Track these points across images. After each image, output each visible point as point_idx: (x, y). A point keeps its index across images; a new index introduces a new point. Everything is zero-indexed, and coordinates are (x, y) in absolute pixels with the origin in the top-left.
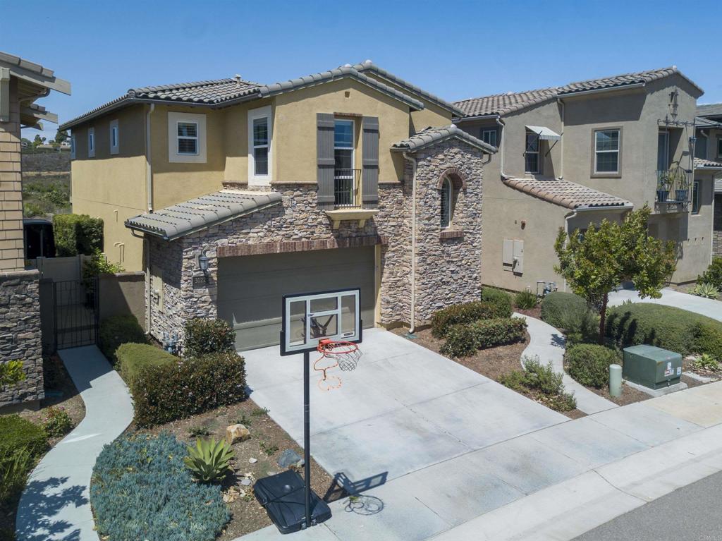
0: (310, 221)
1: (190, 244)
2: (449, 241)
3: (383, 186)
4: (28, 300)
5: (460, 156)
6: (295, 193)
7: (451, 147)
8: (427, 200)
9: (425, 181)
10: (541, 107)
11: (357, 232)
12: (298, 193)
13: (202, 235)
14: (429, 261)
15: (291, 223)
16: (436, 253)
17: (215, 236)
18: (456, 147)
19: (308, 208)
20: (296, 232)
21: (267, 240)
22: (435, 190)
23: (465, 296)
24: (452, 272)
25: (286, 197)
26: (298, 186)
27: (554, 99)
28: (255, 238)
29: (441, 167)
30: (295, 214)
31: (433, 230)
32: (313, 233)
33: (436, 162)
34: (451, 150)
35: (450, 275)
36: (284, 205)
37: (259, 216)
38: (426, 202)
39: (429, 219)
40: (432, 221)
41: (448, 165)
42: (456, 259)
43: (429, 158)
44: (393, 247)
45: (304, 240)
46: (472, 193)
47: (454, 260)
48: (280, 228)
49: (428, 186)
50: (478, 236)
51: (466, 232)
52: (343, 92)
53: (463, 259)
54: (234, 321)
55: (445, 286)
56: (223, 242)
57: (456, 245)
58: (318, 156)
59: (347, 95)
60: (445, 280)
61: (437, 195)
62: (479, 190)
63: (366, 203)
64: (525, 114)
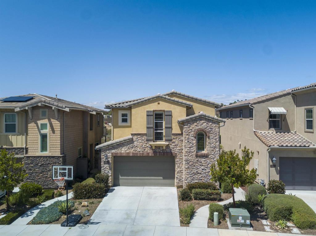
0: (144, 146)
1: (103, 151)
2: (201, 157)
3: (173, 134)
4: (60, 162)
5: (206, 124)
6: (138, 137)
7: (201, 120)
8: (189, 141)
9: (187, 133)
10: (280, 98)
11: (162, 151)
12: (139, 136)
13: (107, 149)
14: (190, 164)
15: (136, 146)
16: (194, 161)
17: (111, 149)
18: (203, 120)
19: (143, 142)
20: (138, 149)
21: (128, 151)
22: (193, 137)
23: (210, 179)
24: (203, 169)
25: (135, 138)
26: (139, 134)
27: (288, 94)
28: (123, 151)
29: (196, 128)
30: (138, 143)
31: (193, 152)
32: (144, 150)
33: (193, 126)
34: (200, 122)
35: (201, 170)
36: (134, 140)
37: (125, 144)
38: (188, 141)
39: (190, 148)
40: (192, 149)
41: (199, 127)
42: (204, 164)
43: (189, 125)
44: (179, 157)
45: (141, 152)
46: (213, 138)
47: (203, 165)
48: (132, 148)
49: (189, 135)
50: (217, 156)
51: (210, 154)
52: (157, 103)
53: (208, 165)
54: (120, 176)
55: (199, 175)
56: (113, 151)
57: (205, 159)
58: (147, 124)
59: (159, 104)
60: (199, 172)
61: (194, 139)
62: (216, 137)
63: (166, 140)
64: (268, 102)
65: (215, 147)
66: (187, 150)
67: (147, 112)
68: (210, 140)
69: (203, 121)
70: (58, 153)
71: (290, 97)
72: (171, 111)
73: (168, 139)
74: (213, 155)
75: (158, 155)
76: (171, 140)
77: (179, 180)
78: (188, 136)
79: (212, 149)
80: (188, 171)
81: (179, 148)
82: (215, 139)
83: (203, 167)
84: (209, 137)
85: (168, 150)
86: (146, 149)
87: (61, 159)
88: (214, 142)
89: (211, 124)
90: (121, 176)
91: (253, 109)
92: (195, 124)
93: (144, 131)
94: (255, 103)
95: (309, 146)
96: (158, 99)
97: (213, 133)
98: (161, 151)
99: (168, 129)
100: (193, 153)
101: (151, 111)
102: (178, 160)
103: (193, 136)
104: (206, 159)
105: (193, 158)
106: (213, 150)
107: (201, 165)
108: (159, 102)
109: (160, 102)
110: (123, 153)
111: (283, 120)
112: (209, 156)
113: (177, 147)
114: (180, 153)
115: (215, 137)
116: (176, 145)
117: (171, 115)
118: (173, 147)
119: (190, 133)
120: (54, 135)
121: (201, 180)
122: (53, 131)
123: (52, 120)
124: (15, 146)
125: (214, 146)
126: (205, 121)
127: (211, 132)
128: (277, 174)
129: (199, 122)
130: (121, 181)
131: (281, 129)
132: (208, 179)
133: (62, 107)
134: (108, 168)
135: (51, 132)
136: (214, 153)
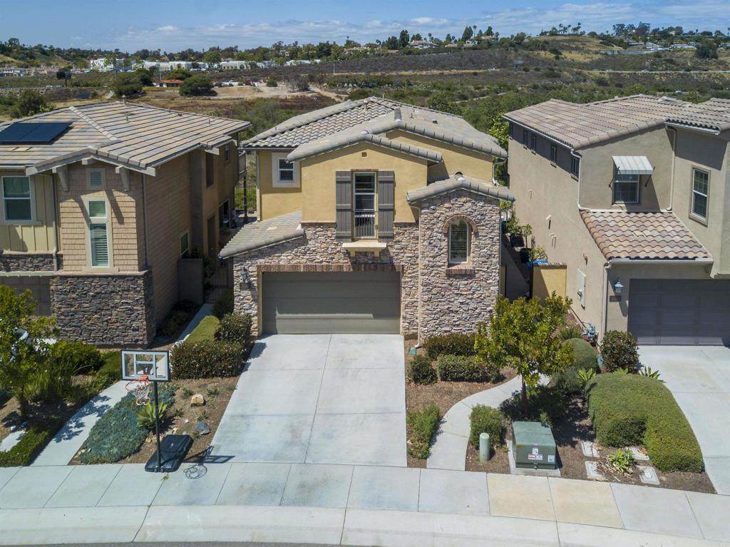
0: (330, 249)
1: (238, 262)
2: (457, 277)
3: (398, 225)
4: (138, 289)
5: (470, 204)
6: (317, 230)
7: (460, 196)
9: (429, 226)
10: (639, 135)
11: (373, 260)
12: (319, 229)
13: (247, 256)
15: (314, 251)
17: (257, 257)
19: (328, 240)
20: (318, 257)
21: (294, 262)
22: (441, 233)
24: (462, 303)
25: (310, 232)
26: (320, 225)
27: (660, 126)
28: (284, 260)
29: (447, 214)
30: (317, 245)
32: (332, 259)
33: (442, 209)
35: (459, 305)
36: (308, 238)
37: (288, 245)
39: (434, 257)
40: (437, 259)
43: (432, 207)
46: (486, 236)
47: (463, 293)
48: (305, 254)
49: (433, 229)
50: (494, 274)
51: (478, 270)
52: (360, 153)
53: (474, 293)
54: (277, 312)
55: (453, 314)
56: (261, 261)
57: (466, 280)
58: (337, 203)
59: (364, 155)
60: (454, 309)
61: (443, 237)
62: (494, 234)
63: (381, 238)
64: (613, 144)
65: (490, 255)
66: (427, 263)
67: (338, 173)
68: (480, 239)
69: (464, 199)
70: (132, 268)
71: (663, 132)
72: (393, 173)
73: (386, 235)
74: (484, 272)
75: (363, 270)
76: (392, 237)
77: (409, 323)
78: (429, 232)
79: (484, 259)
80: (429, 307)
81: (411, 255)
82: (490, 238)
83: (462, 297)
84: (477, 234)
85: (385, 259)
86: (336, 256)
87: (140, 282)
88: (489, 244)
89: (481, 204)
90: (280, 313)
91: (579, 159)
92: (447, 205)
93: (331, 217)
94: (583, 147)
95: (694, 258)
96: (362, 144)
97: (487, 224)
98: (370, 262)
99: (385, 213)
100: (439, 269)
101: (345, 173)
102: (407, 280)
103: (440, 231)
104: (470, 281)
105: (440, 280)
106: (486, 262)
107: (457, 294)
108: (364, 151)
109: (368, 151)
110: (284, 266)
111: (644, 184)
112: (477, 276)
113: (405, 253)
114: (412, 264)
115: (491, 232)
116: (402, 248)
117: (393, 182)
118: (397, 251)
119: (434, 224)
120: (123, 226)
121: (458, 325)
122: (120, 218)
123: (116, 193)
124: (31, 251)
125: (489, 252)
126: (468, 199)
127: (483, 223)
128: (624, 315)
129: (456, 200)
130: (279, 324)
131: (639, 203)
132: (473, 323)
133: (138, 167)
134: (250, 297)
135: (115, 220)
136: (488, 268)
